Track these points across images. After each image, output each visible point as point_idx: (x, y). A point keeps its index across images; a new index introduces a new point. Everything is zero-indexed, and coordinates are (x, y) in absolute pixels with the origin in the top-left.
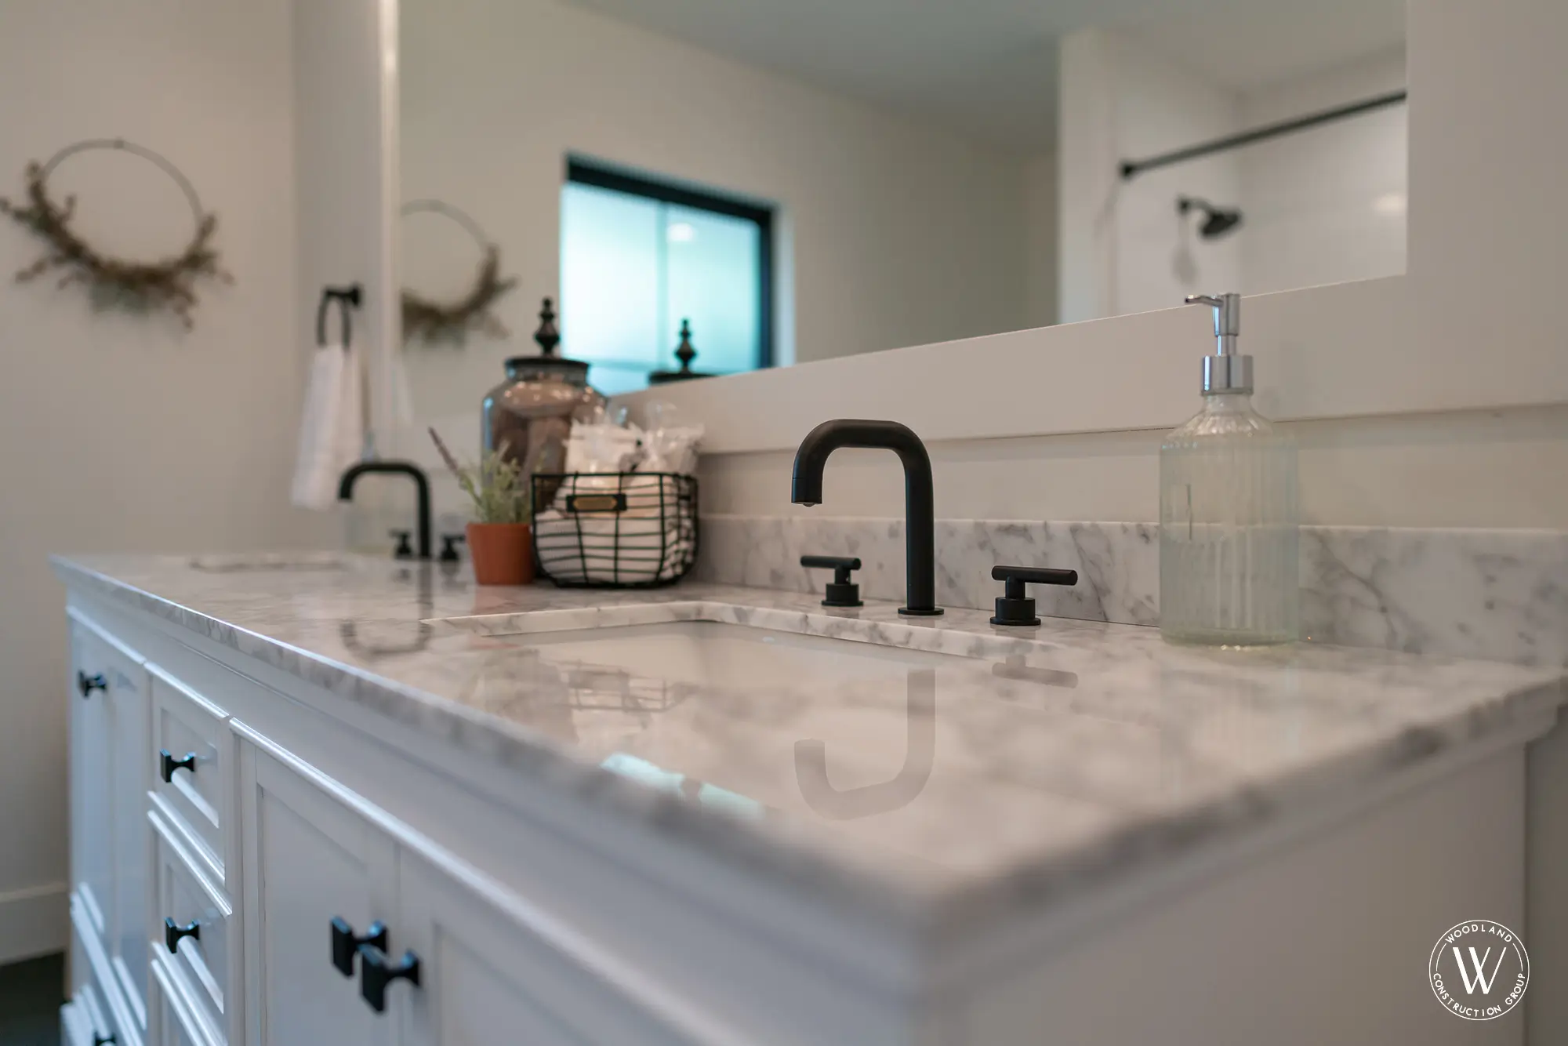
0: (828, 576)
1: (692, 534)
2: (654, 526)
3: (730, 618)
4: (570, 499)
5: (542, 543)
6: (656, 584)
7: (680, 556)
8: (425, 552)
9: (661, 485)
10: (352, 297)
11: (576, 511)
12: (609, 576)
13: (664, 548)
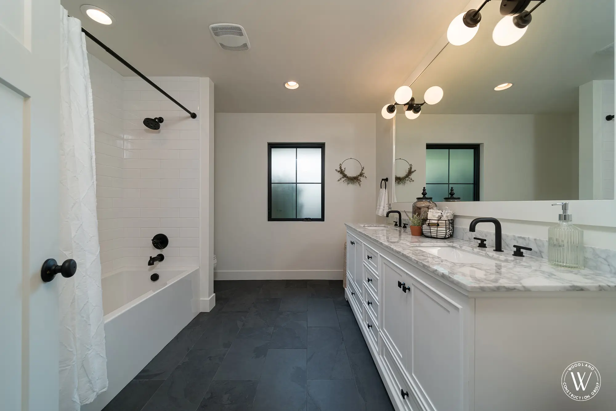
0: (479, 242)
1: (452, 230)
2: (445, 229)
3: (458, 247)
4: (429, 224)
5: (423, 230)
6: (445, 238)
7: (450, 233)
8: (400, 226)
9: (446, 222)
10: (386, 180)
11: (430, 226)
12: (436, 237)
13: (446, 233)
